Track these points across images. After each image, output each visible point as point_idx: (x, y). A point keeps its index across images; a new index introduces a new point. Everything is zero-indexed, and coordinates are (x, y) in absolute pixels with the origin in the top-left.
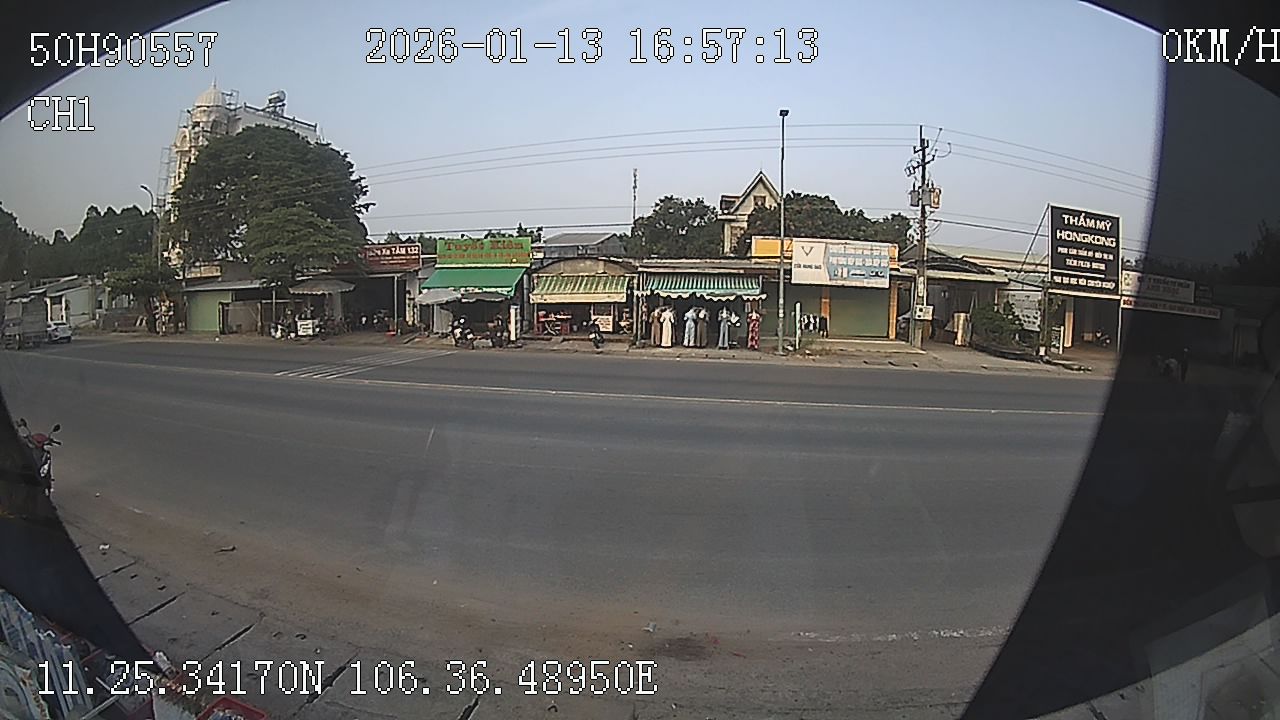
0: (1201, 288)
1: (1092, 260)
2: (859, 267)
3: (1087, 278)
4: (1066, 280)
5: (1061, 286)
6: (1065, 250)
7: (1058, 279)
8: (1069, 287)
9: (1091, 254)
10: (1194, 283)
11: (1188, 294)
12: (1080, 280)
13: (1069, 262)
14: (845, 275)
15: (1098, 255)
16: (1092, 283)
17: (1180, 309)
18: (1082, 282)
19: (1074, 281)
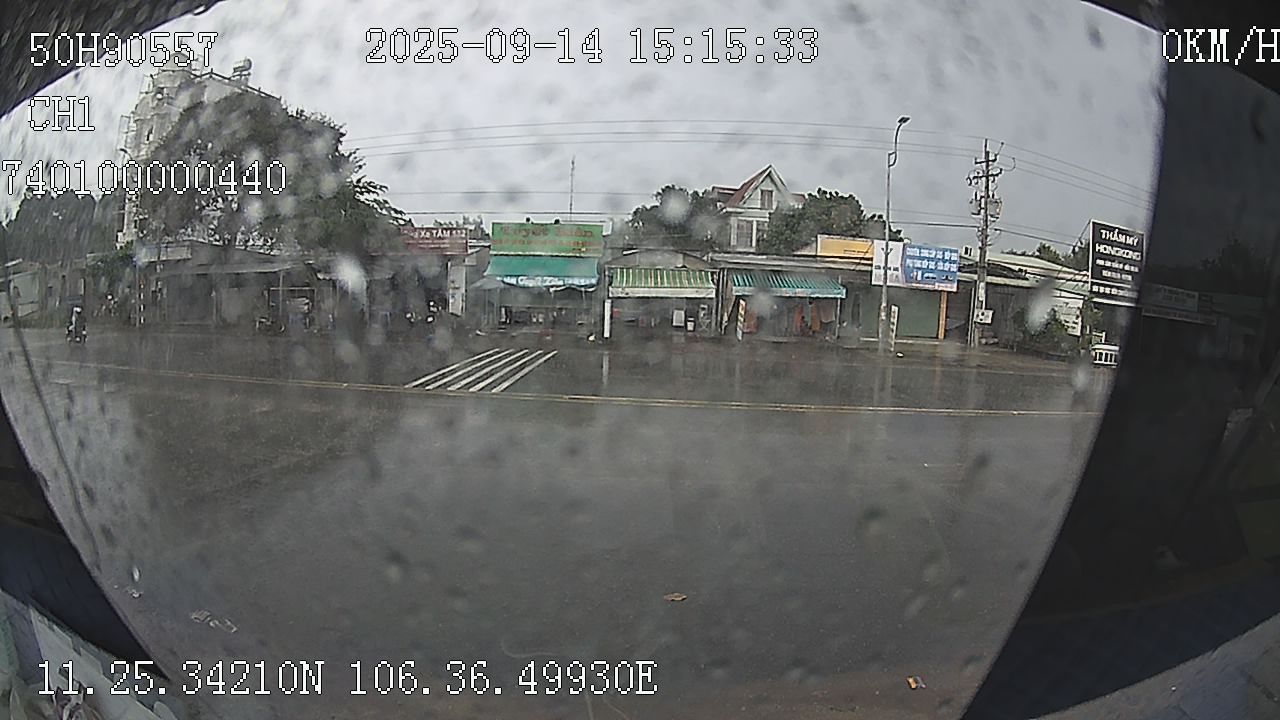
0: (1204, 298)
1: (1122, 271)
2: (932, 271)
3: (1118, 288)
4: (1102, 290)
5: (1098, 294)
6: (1100, 262)
7: (1095, 288)
8: (1104, 295)
9: (1121, 266)
10: (1196, 294)
11: (1192, 303)
12: (1113, 290)
13: (1105, 273)
14: (919, 278)
15: (1127, 268)
16: (1121, 293)
17: (1187, 317)
18: (1114, 291)
19: (1108, 290)
